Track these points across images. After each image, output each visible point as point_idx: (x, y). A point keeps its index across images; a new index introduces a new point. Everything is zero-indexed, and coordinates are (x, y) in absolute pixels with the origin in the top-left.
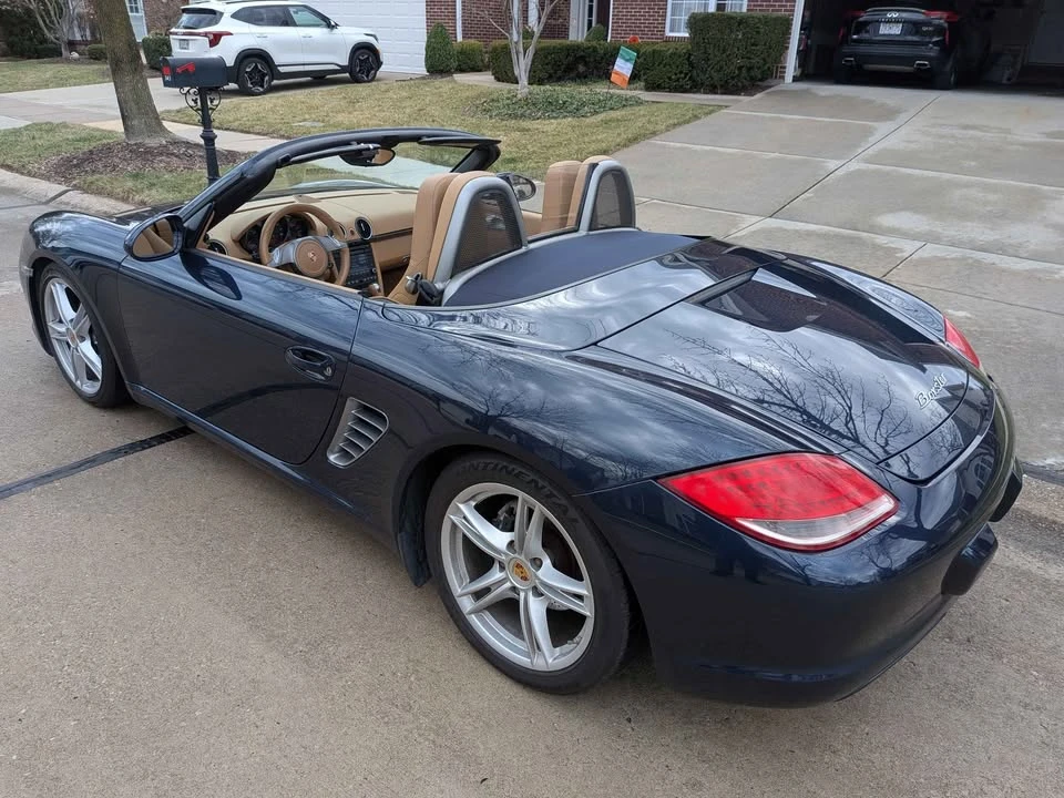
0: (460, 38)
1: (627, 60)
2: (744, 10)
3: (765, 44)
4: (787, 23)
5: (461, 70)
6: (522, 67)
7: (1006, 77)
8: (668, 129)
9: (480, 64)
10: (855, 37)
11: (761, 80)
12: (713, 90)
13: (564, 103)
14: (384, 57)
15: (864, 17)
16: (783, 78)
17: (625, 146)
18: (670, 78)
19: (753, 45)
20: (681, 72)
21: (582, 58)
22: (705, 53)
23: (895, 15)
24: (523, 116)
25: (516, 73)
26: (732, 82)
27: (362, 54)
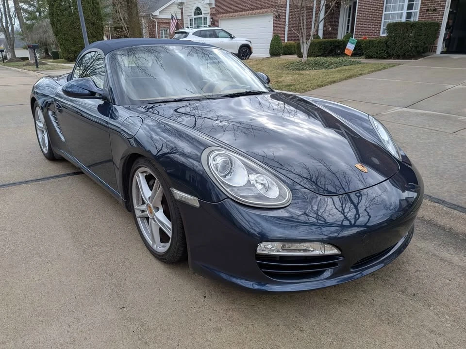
0: (286, 41)
1: (353, 44)
2: (417, 20)
3: (425, 35)
4: (438, 26)
5: (285, 54)
6: (305, 50)
8: (369, 73)
9: (293, 51)
11: (423, 53)
12: (398, 57)
13: (323, 63)
14: (253, 50)
16: (435, 52)
17: (345, 79)
18: (377, 53)
19: (418, 36)
20: (382, 50)
21: (338, 46)
24: (303, 69)
25: (302, 51)
26: (407, 54)
27: (244, 49)
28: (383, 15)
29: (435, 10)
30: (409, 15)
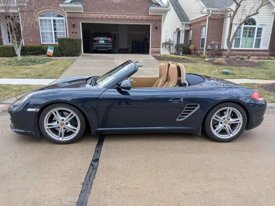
1: (51, 49)
3: (79, 45)
10: (94, 43)
11: (78, 53)
12: (67, 56)
15: (96, 39)
16: (81, 52)
19: (76, 45)
22: (64, 47)
25: (17, 54)
26: (72, 54)
28: (40, 32)
29: (76, 33)
30: (55, 33)
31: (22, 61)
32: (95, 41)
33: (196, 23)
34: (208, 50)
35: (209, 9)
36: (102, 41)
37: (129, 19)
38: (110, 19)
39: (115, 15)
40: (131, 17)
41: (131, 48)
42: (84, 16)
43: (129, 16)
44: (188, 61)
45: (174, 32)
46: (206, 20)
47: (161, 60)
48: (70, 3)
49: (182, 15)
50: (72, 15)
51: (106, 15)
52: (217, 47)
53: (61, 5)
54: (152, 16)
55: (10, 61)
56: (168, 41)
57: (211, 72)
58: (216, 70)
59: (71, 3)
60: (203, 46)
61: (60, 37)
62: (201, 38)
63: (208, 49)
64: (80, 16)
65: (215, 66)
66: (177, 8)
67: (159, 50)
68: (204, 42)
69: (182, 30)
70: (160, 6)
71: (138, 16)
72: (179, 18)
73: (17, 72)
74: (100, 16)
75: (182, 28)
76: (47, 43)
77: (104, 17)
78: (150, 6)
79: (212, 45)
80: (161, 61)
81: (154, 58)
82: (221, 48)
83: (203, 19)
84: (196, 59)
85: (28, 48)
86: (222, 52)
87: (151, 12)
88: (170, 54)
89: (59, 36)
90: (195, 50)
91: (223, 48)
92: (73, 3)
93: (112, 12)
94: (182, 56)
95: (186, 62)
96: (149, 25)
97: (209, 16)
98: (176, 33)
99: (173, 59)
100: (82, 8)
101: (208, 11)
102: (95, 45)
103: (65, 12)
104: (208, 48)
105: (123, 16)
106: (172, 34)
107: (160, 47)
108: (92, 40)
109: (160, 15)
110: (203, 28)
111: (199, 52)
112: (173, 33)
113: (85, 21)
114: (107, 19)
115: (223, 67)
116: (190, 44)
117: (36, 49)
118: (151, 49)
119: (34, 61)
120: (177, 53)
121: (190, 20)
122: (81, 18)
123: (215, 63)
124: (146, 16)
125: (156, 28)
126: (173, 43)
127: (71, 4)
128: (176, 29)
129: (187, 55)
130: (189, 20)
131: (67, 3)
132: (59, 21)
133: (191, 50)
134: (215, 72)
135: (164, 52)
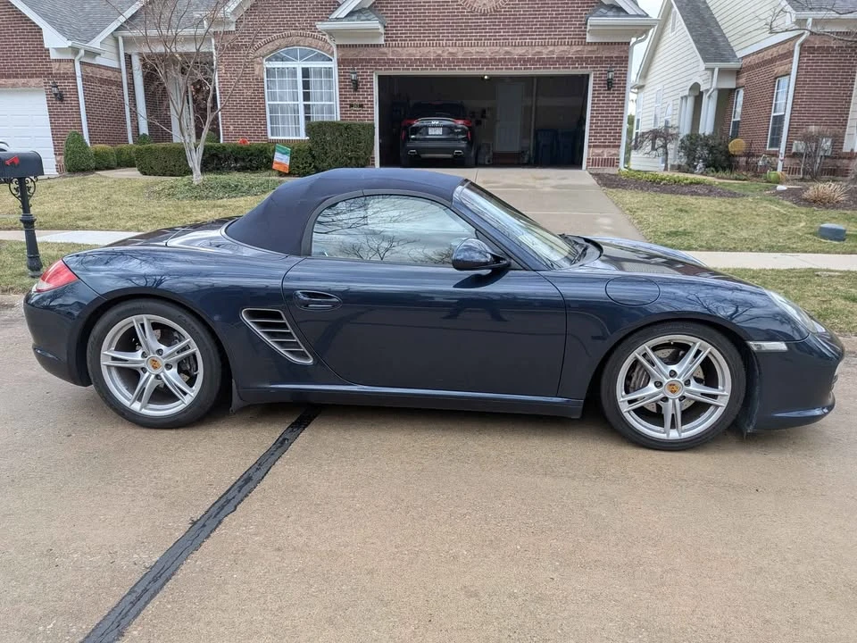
0: (89, 144)
1: (284, 154)
2: (339, 119)
3: (365, 142)
6: (195, 160)
7: (487, 160)
10: (413, 136)
15: (417, 124)
16: (373, 164)
18: (298, 167)
19: (358, 142)
22: (323, 149)
23: (437, 123)
25: (191, 166)
28: (267, 105)
29: (361, 106)
30: (307, 108)
31: (204, 186)
32: (416, 130)
33: (759, 65)
34: (792, 155)
35: (803, 14)
36: (435, 128)
37: (519, 60)
38: (462, 61)
39: (478, 49)
40: (530, 53)
41: (532, 149)
42: (385, 53)
43: (520, 51)
44: (710, 191)
45: (682, 98)
46: (790, 54)
47: (614, 188)
48: (346, 16)
49: (709, 39)
50: (351, 54)
51: (451, 50)
52: (827, 144)
53: (320, 26)
54: (595, 47)
55: (172, 187)
56: (661, 125)
57: (780, 228)
58: (800, 222)
59: (349, 18)
60: (775, 142)
61: (320, 120)
62: (773, 114)
63: (794, 154)
64: (373, 54)
65: (804, 210)
66: (697, 17)
67: (615, 154)
68: (780, 129)
69: (707, 90)
70: (622, 14)
71: (551, 48)
72: (700, 51)
73: (182, 216)
74: (432, 52)
75: (710, 85)
76: (283, 138)
77: (445, 55)
78: (591, 15)
79: (808, 138)
80: (614, 190)
81: (592, 181)
82: (844, 151)
83: (782, 50)
84: (744, 185)
85: (230, 150)
86: (845, 161)
87: (593, 33)
88: (666, 169)
89: (316, 117)
90: (749, 155)
91: (852, 150)
92: (355, 18)
93: (469, 40)
94: (702, 174)
95: (700, 195)
96: (588, 76)
97: (803, 37)
98: (690, 101)
99: (659, 183)
100: (382, 30)
101: (801, 22)
102: (417, 142)
103: (332, 44)
104: (794, 150)
105: (500, 51)
106: (675, 103)
107: (619, 146)
108: (406, 128)
109: (622, 43)
110: (781, 83)
111: (760, 163)
112: (679, 102)
113: (387, 69)
114: (453, 61)
115: (834, 213)
116: (735, 135)
117: (252, 154)
118: (589, 153)
119: (236, 186)
120: (687, 167)
121: (739, 55)
122: (377, 62)
123: (806, 200)
124: (575, 48)
125: (610, 84)
126: (677, 134)
127: (349, 21)
128: (689, 87)
129: (717, 172)
130: (736, 56)
131: (337, 19)
132: (319, 72)
133: (736, 156)
134: (794, 228)
135: (643, 161)
